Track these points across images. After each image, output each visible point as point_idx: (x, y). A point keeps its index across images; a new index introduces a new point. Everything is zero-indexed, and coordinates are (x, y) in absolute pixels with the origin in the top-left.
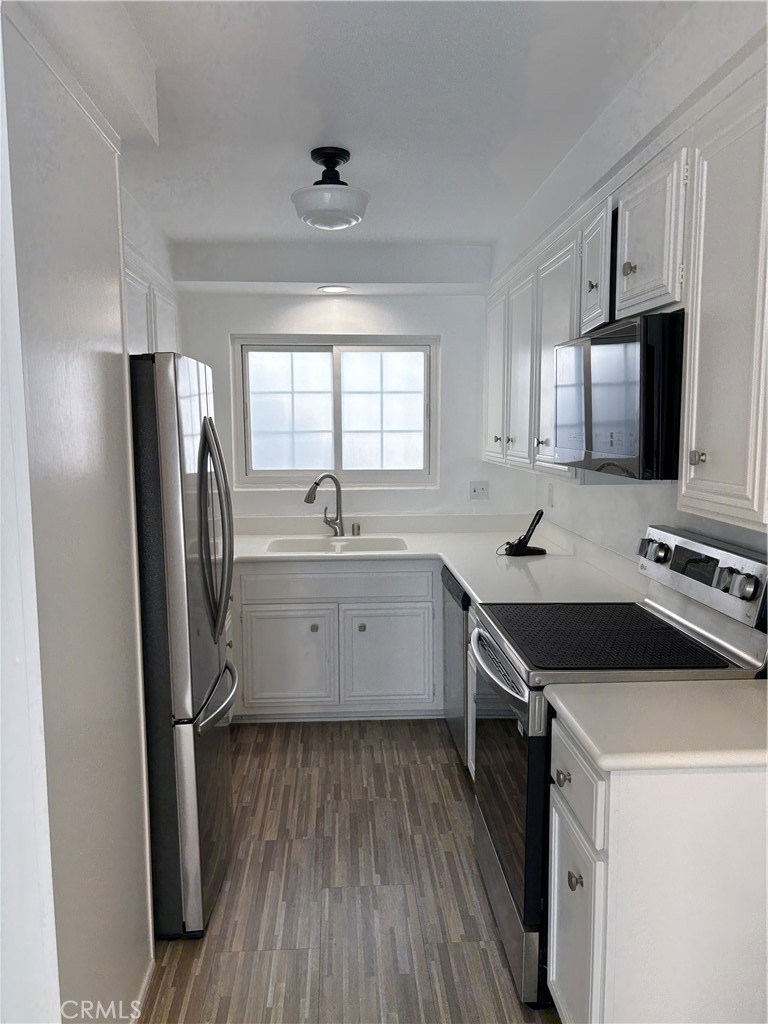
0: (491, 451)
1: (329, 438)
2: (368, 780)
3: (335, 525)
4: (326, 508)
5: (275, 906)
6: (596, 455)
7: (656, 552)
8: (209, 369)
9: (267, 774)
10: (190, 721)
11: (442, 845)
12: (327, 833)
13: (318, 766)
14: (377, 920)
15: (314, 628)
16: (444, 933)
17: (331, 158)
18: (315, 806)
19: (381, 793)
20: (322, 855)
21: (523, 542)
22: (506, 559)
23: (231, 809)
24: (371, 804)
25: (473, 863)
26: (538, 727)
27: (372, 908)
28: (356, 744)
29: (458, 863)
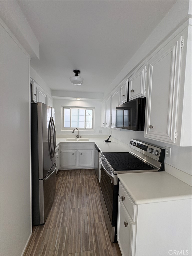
0: (103, 125)
2: (81, 182)
3: (77, 136)
4: (76, 134)
5: (61, 214)
6: (125, 126)
7: (133, 144)
8: (54, 109)
9: (63, 181)
10: (43, 179)
11: (94, 196)
12: (73, 194)
13: (73, 179)
14: (81, 217)
15: (73, 154)
16: (94, 220)
17: (77, 72)
18: (71, 188)
19: (83, 184)
20: (72, 200)
21: (108, 140)
22: (105, 143)
23: (56, 189)
24: (81, 187)
25: (100, 201)
26: (116, 183)
27: (80, 214)
28: (79, 174)
29: (97, 201)
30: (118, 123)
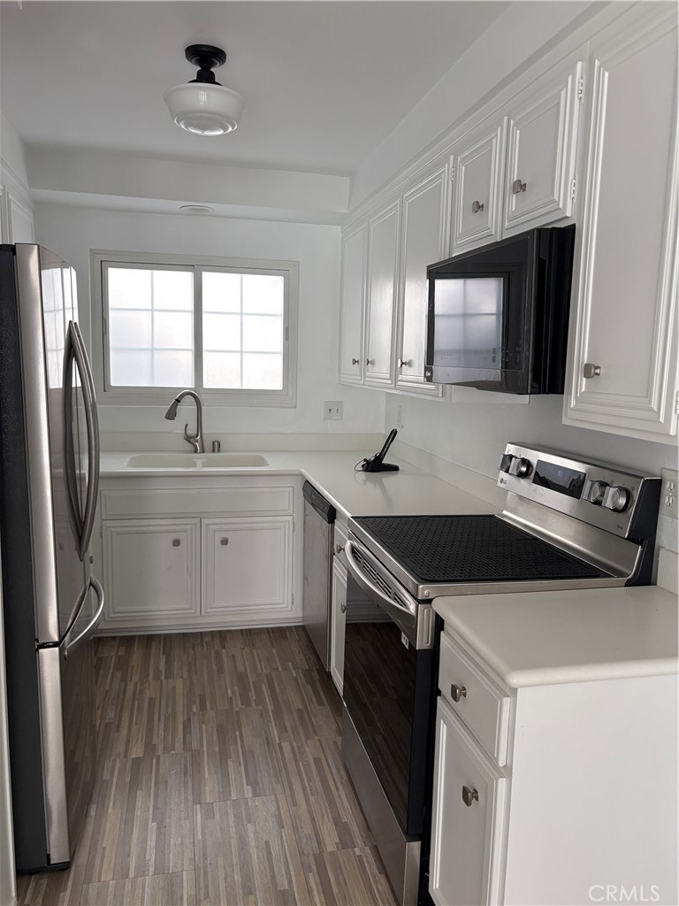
0: (350, 373)
1: (189, 357)
2: (232, 691)
3: (195, 442)
4: (187, 425)
5: (145, 828)
7: (518, 467)
9: (130, 688)
10: (55, 644)
11: (310, 750)
12: (195, 745)
13: (182, 677)
14: (251, 835)
15: (176, 543)
16: (319, 842)
17: (206, 59)
18: (180, 719)
19: (246, 702)
20: (192, 768)
21: (379, 458)
22: (363, 475)
23: (94, 726)
24: (237, 713)
25: (341, 767)
26: (425, 640)
27: (245, 822)
28: (218, 654)
29: (327, 769)
30: (437, 359)
